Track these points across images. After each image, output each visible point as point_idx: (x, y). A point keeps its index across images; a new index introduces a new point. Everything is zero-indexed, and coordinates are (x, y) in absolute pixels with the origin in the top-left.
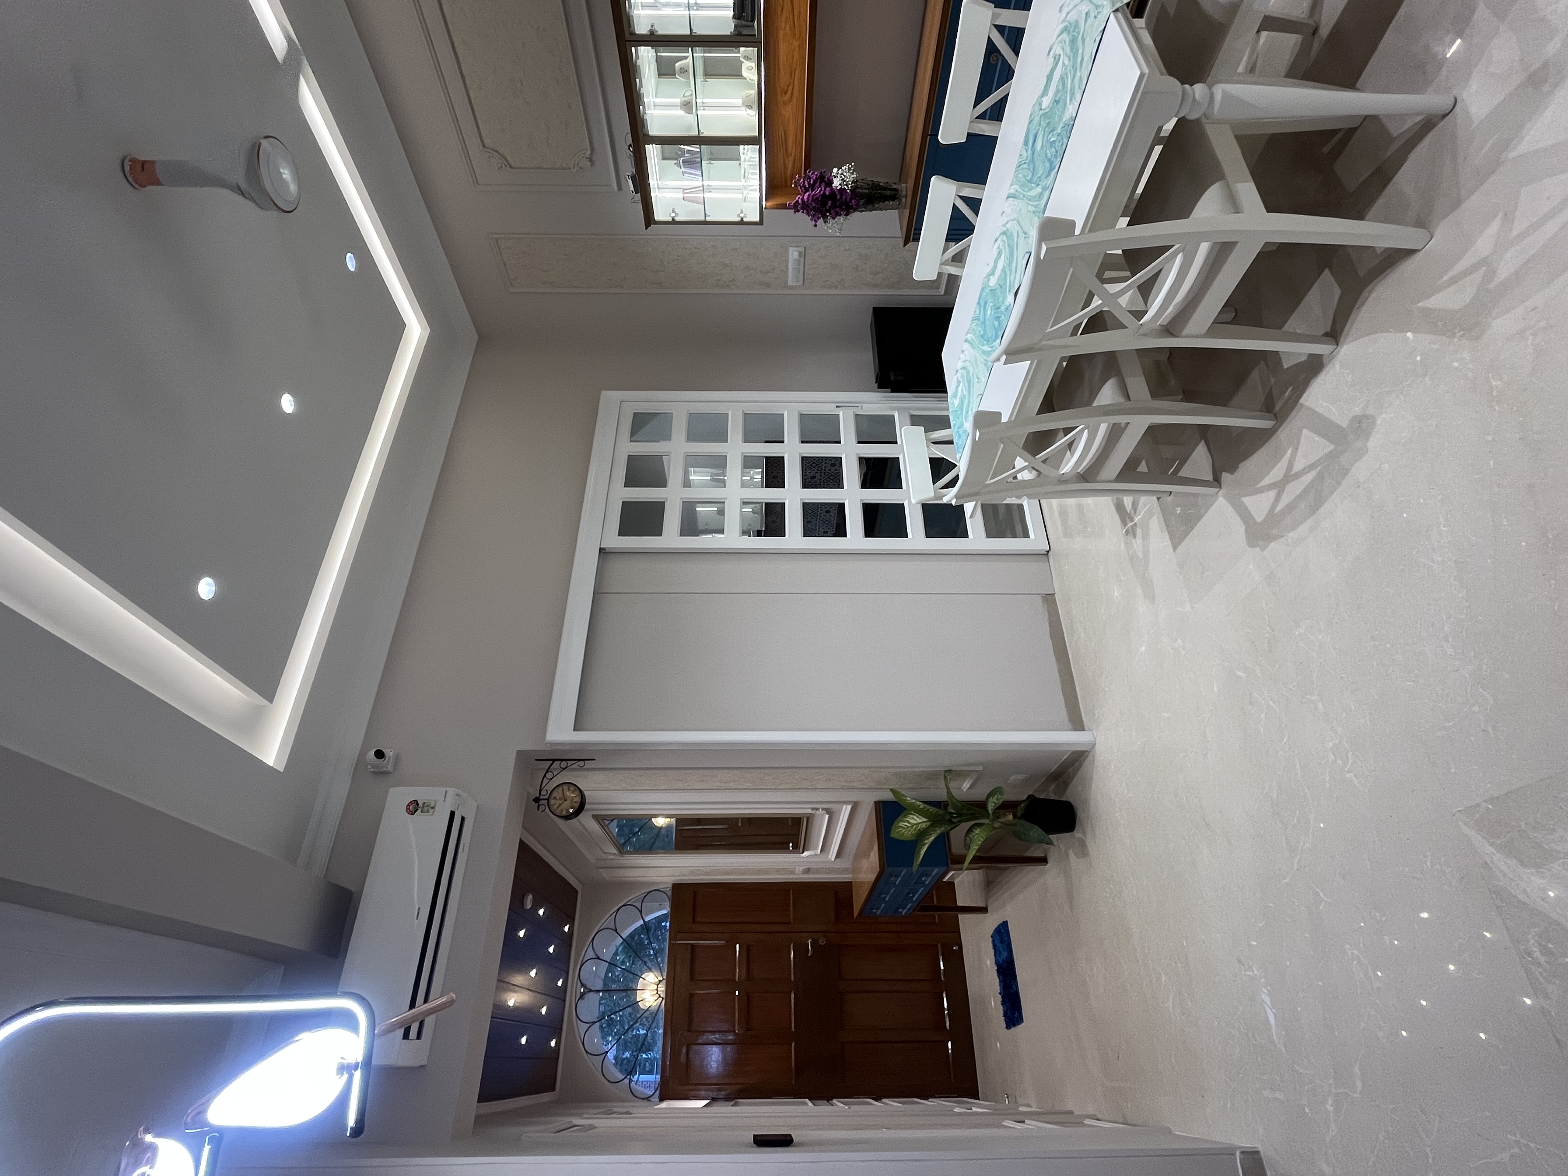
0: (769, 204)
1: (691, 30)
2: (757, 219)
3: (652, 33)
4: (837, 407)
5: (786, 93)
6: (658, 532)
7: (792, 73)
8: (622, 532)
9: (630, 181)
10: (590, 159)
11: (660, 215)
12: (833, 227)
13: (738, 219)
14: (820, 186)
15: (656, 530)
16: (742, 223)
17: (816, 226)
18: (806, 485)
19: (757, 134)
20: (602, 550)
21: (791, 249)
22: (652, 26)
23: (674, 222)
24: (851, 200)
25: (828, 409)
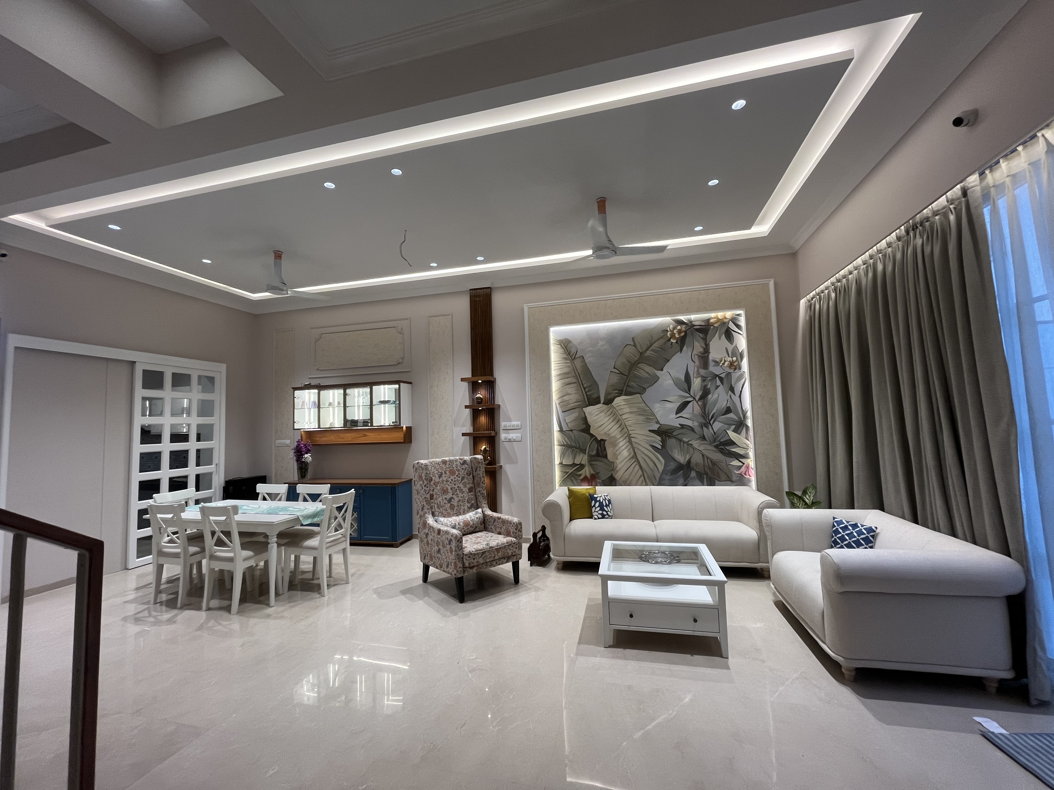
0: (302, 432)
1: (348, 407)
2: (295, 428)
3: (347, 395)
4: (217, 464)
5: (338, 437)
6: (144, 387)
7: (343, 438)
8: (145, 372)
9: (308, 383)
10: (318, 369)
11: (297, 393)
12: (291, 455)
13: (295, 421)
14: (306, 450)
15: (146, 386)
16: (294, 422)
17: (292, 449)
18: (172, 453)
19: (321, 427)
20: (135, 362)
21: (289, 441)
22: (349, 395)
23: (294, 398)
24: (300, 461)
25: (215, 460)
